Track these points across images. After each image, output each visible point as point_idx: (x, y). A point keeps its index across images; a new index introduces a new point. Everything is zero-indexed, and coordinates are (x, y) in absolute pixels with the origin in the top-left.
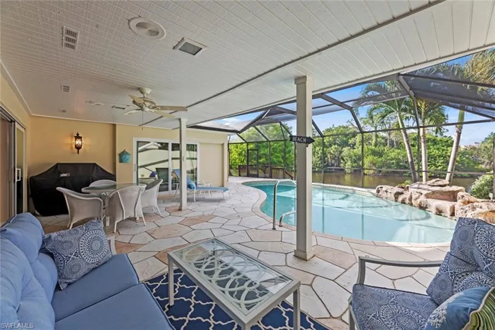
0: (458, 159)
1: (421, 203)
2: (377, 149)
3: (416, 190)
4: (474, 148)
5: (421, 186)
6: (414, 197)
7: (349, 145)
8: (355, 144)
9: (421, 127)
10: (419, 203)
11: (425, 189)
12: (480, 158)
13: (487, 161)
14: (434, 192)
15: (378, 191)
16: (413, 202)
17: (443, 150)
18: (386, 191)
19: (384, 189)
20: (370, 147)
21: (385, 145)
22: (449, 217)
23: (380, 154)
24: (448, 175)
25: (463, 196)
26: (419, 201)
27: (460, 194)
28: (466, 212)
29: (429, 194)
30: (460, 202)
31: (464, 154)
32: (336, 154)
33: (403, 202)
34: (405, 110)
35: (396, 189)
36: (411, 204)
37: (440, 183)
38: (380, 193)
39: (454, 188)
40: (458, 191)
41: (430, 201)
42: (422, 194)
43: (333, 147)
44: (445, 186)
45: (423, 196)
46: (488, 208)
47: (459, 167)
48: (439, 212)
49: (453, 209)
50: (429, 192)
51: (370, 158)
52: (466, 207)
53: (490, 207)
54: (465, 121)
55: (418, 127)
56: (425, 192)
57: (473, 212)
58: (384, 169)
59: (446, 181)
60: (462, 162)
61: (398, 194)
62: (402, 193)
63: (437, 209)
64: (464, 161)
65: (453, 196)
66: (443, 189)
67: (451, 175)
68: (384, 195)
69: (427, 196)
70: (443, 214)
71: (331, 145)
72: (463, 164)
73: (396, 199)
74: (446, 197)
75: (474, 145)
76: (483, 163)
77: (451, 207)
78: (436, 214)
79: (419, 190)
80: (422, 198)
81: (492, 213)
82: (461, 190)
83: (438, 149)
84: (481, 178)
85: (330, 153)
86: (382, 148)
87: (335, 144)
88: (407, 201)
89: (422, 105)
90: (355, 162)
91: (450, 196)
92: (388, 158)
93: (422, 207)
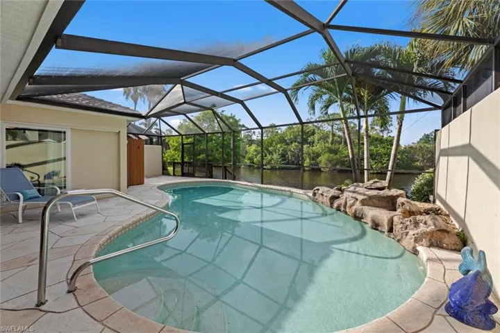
0: (399, 157)
1: (355, 211)
2: (333, 147)
3: (351, 194)
4: (411, 147)
5: (358, 189)
6: (349, 203)
7: (309, 143)
8: (313, 142)
9: (362, 117)
10: (353, 211)
11: (360, 194)
12: (416, 157)
13: (421, 159)
14: (370, 197)
15: (315, 194)
16: (348, 210)
17: (388, 149)
18: (322, 195)
19: (320, 192)
20: (327, 145)
21: (340, 143)
22: (386, 233)
23: (335, 152)
24: (389, 173)
25: (403, 204)
26: (354, 208)
27: (400, 200)
28: (406, 228)
29: (365, 199)
30: (399, 211)
31: (404, 152)
32: (296, 151)
33: (338, 209)
34: (348, 100)
35: (333, 192)
36: (346, 213)
37: (378, 185)
38: (316, 197)
39: (394, 192)
40: (398, 196)
41: (366, 209)
42: (357, 199)
43: (293, 145)
44: (382, 189)
45: (358, 202)
46: (435, 225)
47: (400, 164)
48: (376, 226)
49: (391, 222)
50: (365, 197)
51: (327, 155)
52: (407, 221)
53: (437, 224)
54: (407, 109)
55: (359, 117)
56: (360, 197)
57: (416, 232)
58: (338, 167)
59: (385, 183)
60: (402, 160)
61: (334, 198)
62: (338, 197)
63: (373, 221)
64: (404, 158)
65: (391, 203)
66: (381, 192)
67: (391, 174)
68: (320, 198)
69: (364, 203)
70: (380, 228)
71: (292, 143)
72: (403, 162)
73: (332, 204)
74: (384, 204)
75: (412, 145)
76: (418, 161)
77: (389, 220)
78: (372, 228)
79: (355, 195)
80: (358, 205)
81: (439, 233)
82: (400, 195)
83: (384, 148)
84: (420, 177)
85: (290, 150)
86: (337, 146)
87: (295, 142)
88: (342, 209)
89: (365, 93)
90: (313, 159)
91: (388, 202)
92: (343, 156)
93: (358, 217)
